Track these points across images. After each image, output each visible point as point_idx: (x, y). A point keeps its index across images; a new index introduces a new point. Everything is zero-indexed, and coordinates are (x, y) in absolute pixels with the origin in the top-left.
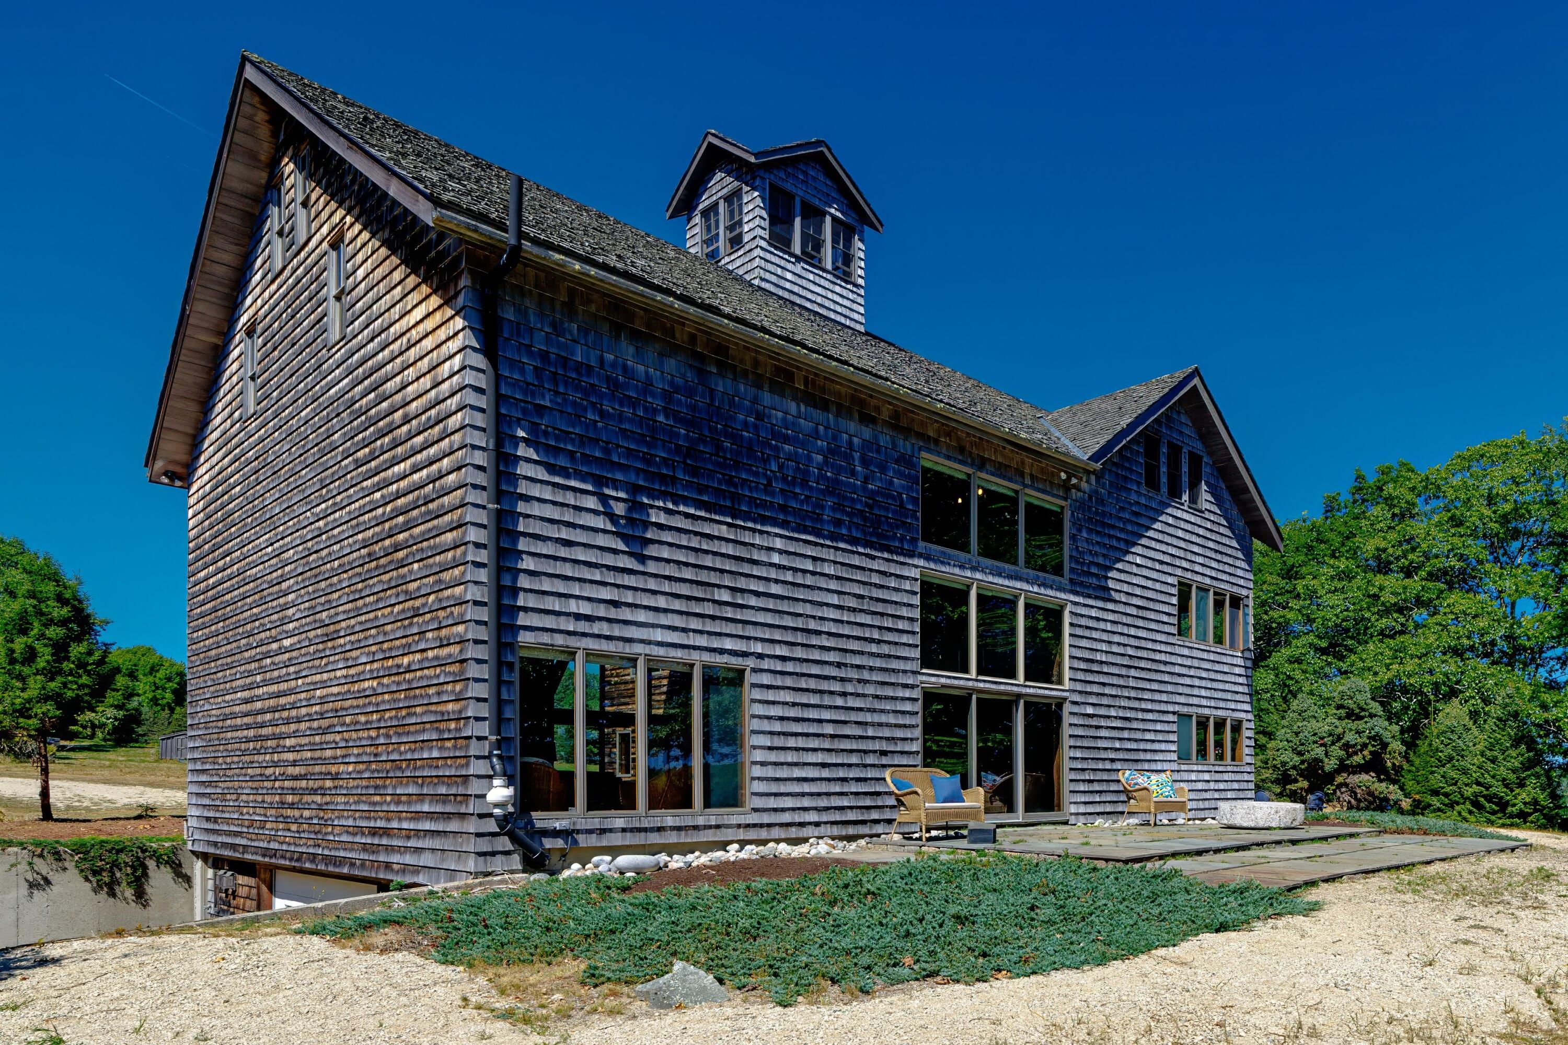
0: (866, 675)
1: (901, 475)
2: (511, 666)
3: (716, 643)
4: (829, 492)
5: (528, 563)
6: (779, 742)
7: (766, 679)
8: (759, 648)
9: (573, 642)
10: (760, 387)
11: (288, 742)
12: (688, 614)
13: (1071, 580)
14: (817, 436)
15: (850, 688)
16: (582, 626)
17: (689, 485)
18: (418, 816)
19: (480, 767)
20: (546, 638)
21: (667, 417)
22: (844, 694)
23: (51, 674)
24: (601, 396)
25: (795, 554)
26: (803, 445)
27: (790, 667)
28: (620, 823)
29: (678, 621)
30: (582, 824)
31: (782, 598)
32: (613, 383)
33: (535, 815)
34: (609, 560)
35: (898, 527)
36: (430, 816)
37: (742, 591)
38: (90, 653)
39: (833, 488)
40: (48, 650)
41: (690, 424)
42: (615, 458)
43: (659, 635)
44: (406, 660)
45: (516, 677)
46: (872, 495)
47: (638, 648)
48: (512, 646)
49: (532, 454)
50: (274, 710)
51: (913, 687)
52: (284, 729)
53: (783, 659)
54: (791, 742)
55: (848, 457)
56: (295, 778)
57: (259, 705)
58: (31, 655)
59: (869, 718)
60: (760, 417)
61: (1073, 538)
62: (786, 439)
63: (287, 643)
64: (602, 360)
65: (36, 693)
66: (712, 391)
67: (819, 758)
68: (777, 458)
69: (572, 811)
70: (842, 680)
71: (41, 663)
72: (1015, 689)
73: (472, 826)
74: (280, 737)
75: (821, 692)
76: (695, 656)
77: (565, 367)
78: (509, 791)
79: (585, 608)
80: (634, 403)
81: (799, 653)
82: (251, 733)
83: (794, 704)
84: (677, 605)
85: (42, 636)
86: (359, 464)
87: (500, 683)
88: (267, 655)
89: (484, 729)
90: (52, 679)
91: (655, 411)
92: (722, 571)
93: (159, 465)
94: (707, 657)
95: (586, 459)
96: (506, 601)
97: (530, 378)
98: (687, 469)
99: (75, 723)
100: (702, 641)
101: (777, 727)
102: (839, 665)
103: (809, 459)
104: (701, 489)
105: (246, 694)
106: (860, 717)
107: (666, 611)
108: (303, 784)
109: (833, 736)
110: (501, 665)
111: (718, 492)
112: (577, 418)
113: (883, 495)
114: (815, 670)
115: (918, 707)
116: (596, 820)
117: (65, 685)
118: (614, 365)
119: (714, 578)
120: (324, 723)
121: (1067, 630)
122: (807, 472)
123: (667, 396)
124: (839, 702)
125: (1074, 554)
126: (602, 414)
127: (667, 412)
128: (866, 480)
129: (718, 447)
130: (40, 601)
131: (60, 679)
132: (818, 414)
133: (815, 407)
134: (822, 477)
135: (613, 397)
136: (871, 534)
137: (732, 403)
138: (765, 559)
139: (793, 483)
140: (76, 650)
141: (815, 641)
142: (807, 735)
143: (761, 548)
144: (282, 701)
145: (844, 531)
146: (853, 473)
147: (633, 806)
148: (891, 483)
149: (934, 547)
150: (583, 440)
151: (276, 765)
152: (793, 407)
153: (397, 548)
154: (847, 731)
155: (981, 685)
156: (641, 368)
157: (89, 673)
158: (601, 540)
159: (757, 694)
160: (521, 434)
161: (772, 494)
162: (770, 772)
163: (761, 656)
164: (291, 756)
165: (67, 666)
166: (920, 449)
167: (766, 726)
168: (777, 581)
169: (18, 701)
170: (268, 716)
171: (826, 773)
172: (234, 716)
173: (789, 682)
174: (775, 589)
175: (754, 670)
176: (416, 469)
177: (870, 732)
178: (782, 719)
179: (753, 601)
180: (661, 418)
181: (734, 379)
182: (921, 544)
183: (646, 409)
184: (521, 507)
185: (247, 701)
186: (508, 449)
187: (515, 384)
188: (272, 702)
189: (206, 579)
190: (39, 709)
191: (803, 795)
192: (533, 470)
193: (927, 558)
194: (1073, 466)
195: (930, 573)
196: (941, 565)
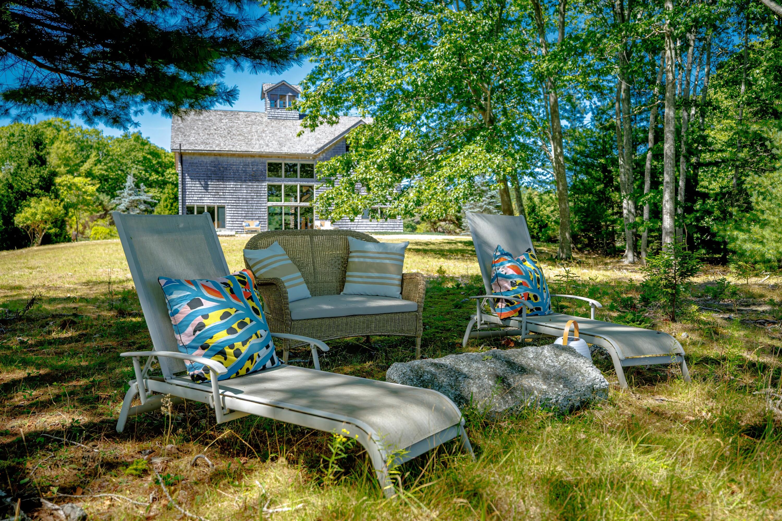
0: (253, 205)
1: (262, 166)
2: (185, 208)
3: (219, 202)
4: (244, 172)
5: (187, 193)
6: (232, 217)
7: (230, 207)
8: (228, 202)
9: (194, 204)
10: (228, 157)
12: (214, 197)
13: (316, 179)
14: (241, 163)
15: (249, 207)
16: (196, 201)
17: (214, 177)
20: (190, 203)
24: (199, 166)
25: (236, 185)
26: (238, 165)
27: (235, 204)
29: (212, 199)
31: (233, 193)
32: (201, 164)
34: (199, 191)
35: (261, 176)
37: (225, 193)
41: (214, 167)
42: (201, 175)
43: (208, 201)
46: (254, 171)
47: (205, 204)
48: (185, 205)
51: (265, 206)
53: (233, 203)
54: (235, 217)
55: (248, 165)
59: (254, 212)
60: (228, 163)
62: (234, 165)
64: (199, 161)
66: (219, 161)
67: (242, 220)
68: (232, 169)
70: (247, 206)
75: (242, 208)
76: (216, 204)
79: (196, 199)
80: (204, 166)
81: (237, 202)
83: (236, 211)
84: (211, 196)
92: (220, 190)
94: (218, 204)
95: (196, 176)
96: (184, 199)
97: (188, 167)
100: (217, 202)
101: (232, 215)
102: (246, 203)
103: (239, 167)
104: (216, 177)
106: (252, 212)
107: (209, 197)
110: (183, 208)
111: (220, 177)
112: (195, 170)
113: (257, 170)
114: (240, 205)
115: (266, 210)
118: (201, 161)
121: (315, 190)
122: (239, 170)
123: (210, 164)
124: (246, 210)
126: (199, 169)
128: (253, 168)
129: (220, 169)
132: (241, 159)
134: (242, 170)
135: (201, 166)
136: (254, 178)
137: (222, 162)
138: (230, 186)
139: (236, 172)
141: (240, 199)
142: (239, 216)
143: (228, 185)
145: (247, 179)
146: (250, 168)
148: (259, 168)
149: (271, 178)
150: (196, 174)
152: (235, 159)
154: (248, 215)
155: (285, 204)
156: (205, 160)
158: (198, 188)
159: (228, 209)
160: (187, 175)
161: (231, 175)
162: (231, 222)
166: (267, 160)
167: (230, 215)
168: (232, 190)
173: (234, 207)
175: (227, 205)
177: (254, 215)
178: (233, 213)
179: (227, 194)
180: (209, 167)
181: (223, 157)
182: (267, 178)
183: (206, 167)
184: (186, 185)
186: (184, 177)
187: (185, 168)
191: (238, 226)
192: (188, 179)
193: (269, 181)
194: (309, 155)
195: (270, 183)
196: (273, 181)
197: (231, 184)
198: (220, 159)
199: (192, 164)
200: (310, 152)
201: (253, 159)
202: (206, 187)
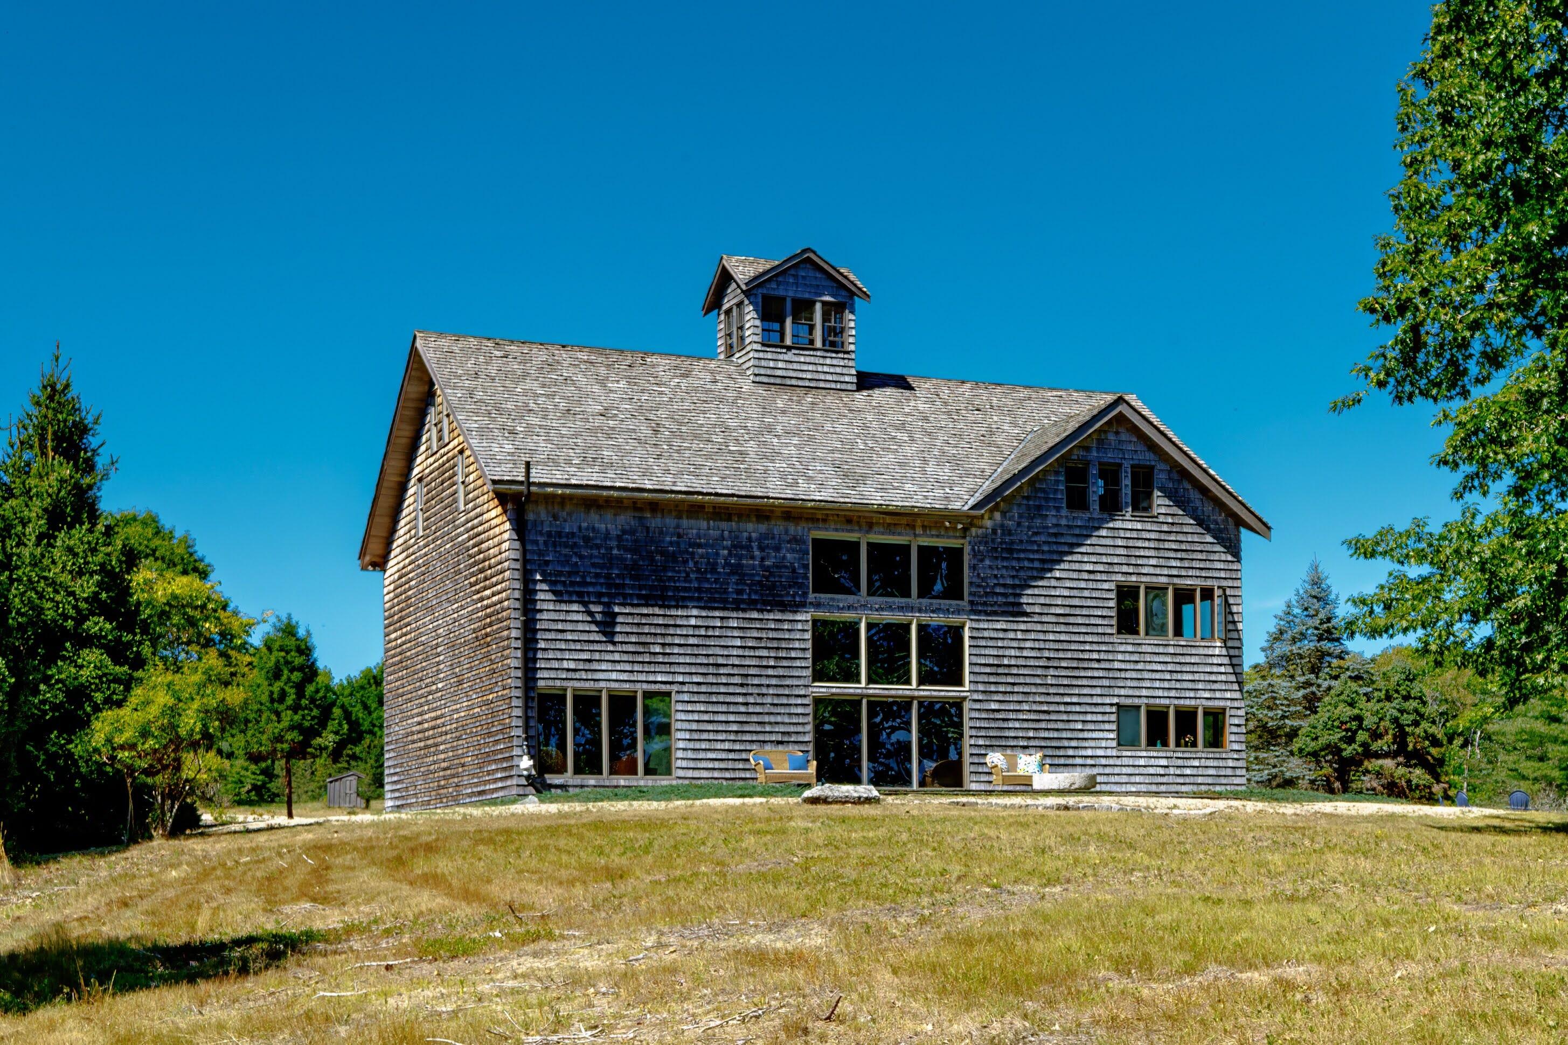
0: (764, 691)
1: (793, 551)
2: (533, 698)
3: (651, 678)
4: (732, 573)
5: (542, 645)
6: (696, 736)
7: (686, 697)
8: (680, 679)
9: (565, 684)
10: (680, 517)
11: (442, 747)
12: (633, 662)
13: (971, 603)
14: (723, 539)
15: (751, 700)
16: (571, 675)
17: (633, 587)
18: (496, 780)
19: (517, 751)
20: (551, 683)
21: (619, 550)
22: (746, 704)
23: (296, 708)
24: (579, 547)
25: (707, 617)
26: (712, 546)
27: (703, 689)
28: (592, 782)
29: (628, 667)
30: (571, 782)
31: (698, 646)
32: (587, 539)
33: (547, 776)
34: (585, 637)
35: (790, 587)
36: (501, 779)
37: (669, 645)
38: (317, 691)
39: (737, 570)
40: (293, 691)
41: (634, 551)
42: (588, 580)
43: (614, 676)
44: (491, 697)
45: (535, 704)
46: (767, 569)
47: (602, 684)
48: (534, 688)
49: (545, 587)
50: (433, 728)
51: (805, 696)
52: (439, 739)
53: (699, 684)
54: (705, 736)
55: (749, 548)
56: (445, 769)
57: (426, 725)
58: (283, 695)
59: (766, 718)
60: (679, 536)
61: (973, 568)
62: (700, 546)
63: (440, 685)
64: (580, 527)
65: (287, 724)
66: (648, 528)
67: (727, 746)
68: (693, 558)
69: (565, 775)
70: (745, 694)
71: (289, 701)
72: (908, 693)
73: (515, 781)
74: (436, 745)
75: (728, 703)
76: (638, 686)
77: (560, 537)
78: (531, 762)
79: (572, 665)
80: (598, 547)
81: (711, 679)
82: (422, 744)
83: (707, 712)
84: (625, 657)
85: (289, 679)
86: (472, 585)
87: (526, 708)
88: (430, 693)
89: (519, 732)
90: (296, 713)
91: (611, 548)
92: (655, 634)
93: (367, 558)
94: (645, 686)
95: (573, 584)
96: (530, 665)
97: (542, 547)
98: (632, 578)
99: (310, 746)
100: (642, 677)
101: (694, 726)
102: (742, 685)
103: (717, 554)
104: (641, 588)
105: (419, 719)
106: (760, 719)
107: (619, 662)
108: (449, 772)
109: (737, 732)
110: (527, 698)
111: (652, 588)
112: (567, 562)
113: (777, 567)
114: (723, 690)
115: (809, 710)
116: (578, 780)
117: (303, 716)
118: (587, 529)
119: (649, 639)
120: (458, 734)
121: (967, 642)
122: (716, 564)
123: (619, 538)
124: (743, 709)
125: (974, 580)
126: (581, 557)
127: (619, 548)
128: (763, 559)
129: (652, 560)
130: (287, 652)
131: (300, 712)
132: (724, 525)
133: (721, 520)
134: (727, 564)
135: (586, 547)
136: (767, 595)
137: (661, 532)
138: (685, 623)
139: (706, 572)
140: (310, 689)
141: (722, 671)
142: (717, 731)
143: (682, 616)
144: (439, 722)
145: (745, 597)
146: (753, 558)
147: (600, 773)
148: (784, 557)
149: (822, 596)
150: (570, 574)
151: (435, 763)
152: (704, 524)
153: (487, 635)
154: (746, 728)
155: (871, 691)
156: (603, 526)
157: (317, 707)
158: (581, 627)
159: (680, 707)
160: (538, 577)
161: (690, 582)
162: (690, 755)
163: (683, 683)
164: (442, 756)
165: (304, 702)
166: (809, 529)
167: (686, 726)
168: (693, 636)
169: (276, 731)
170: (431, 732)
171: (731, 756)
172: (413, 733)
173: (702, 698)
174: (691, 641)
175: (678, 692)
176: (493, 595)
177: (768, 728)
178: (698, 721)
179: (676, 650)
180: (615, 552)
181: (663, 517)
182: (812, 597)
183: (606, 549)
184: (538, 616)
185: (420, 723)
186: (531, 586)
187: (533, 552)
188: (433, 723)
189: (396, 639)
190: (289, 736)
191: (714, 769)
192: (544, 595)
193: (818, 605)
194: (954, 516)
195: (821, 614)
196: (830, 608)
197: (692, 616)
198: (655, 522)
199: (556, 539)
200: (957, 505)
201: (763, 528)
202: (607, 626)
